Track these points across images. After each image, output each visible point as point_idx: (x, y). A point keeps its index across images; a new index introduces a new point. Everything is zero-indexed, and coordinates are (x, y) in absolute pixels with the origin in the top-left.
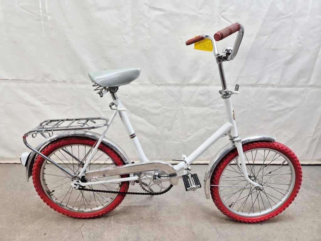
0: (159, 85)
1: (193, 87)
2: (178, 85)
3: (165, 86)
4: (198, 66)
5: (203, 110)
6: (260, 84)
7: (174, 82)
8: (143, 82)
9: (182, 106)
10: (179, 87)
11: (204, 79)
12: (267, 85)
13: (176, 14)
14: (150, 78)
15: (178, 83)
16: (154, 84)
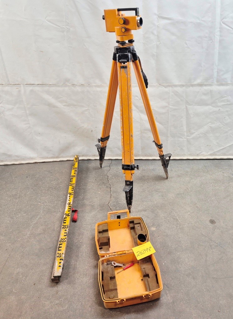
1: (197, 87)
2: (183, 86)
5: (206, 108)
9: (187, 105)
13: (182, 22)
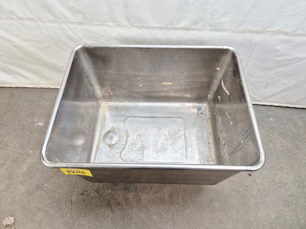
0: (139, 28)
3: (147, 29)
4: (189, 7)
6: (269, 31)
7: (159, 26)
8: (121, 23)
10: (164, 31)
11: (195, 23)
12: (278, 33)
14: (128, 20)
15: (163, 26)
16: (133, 26)
